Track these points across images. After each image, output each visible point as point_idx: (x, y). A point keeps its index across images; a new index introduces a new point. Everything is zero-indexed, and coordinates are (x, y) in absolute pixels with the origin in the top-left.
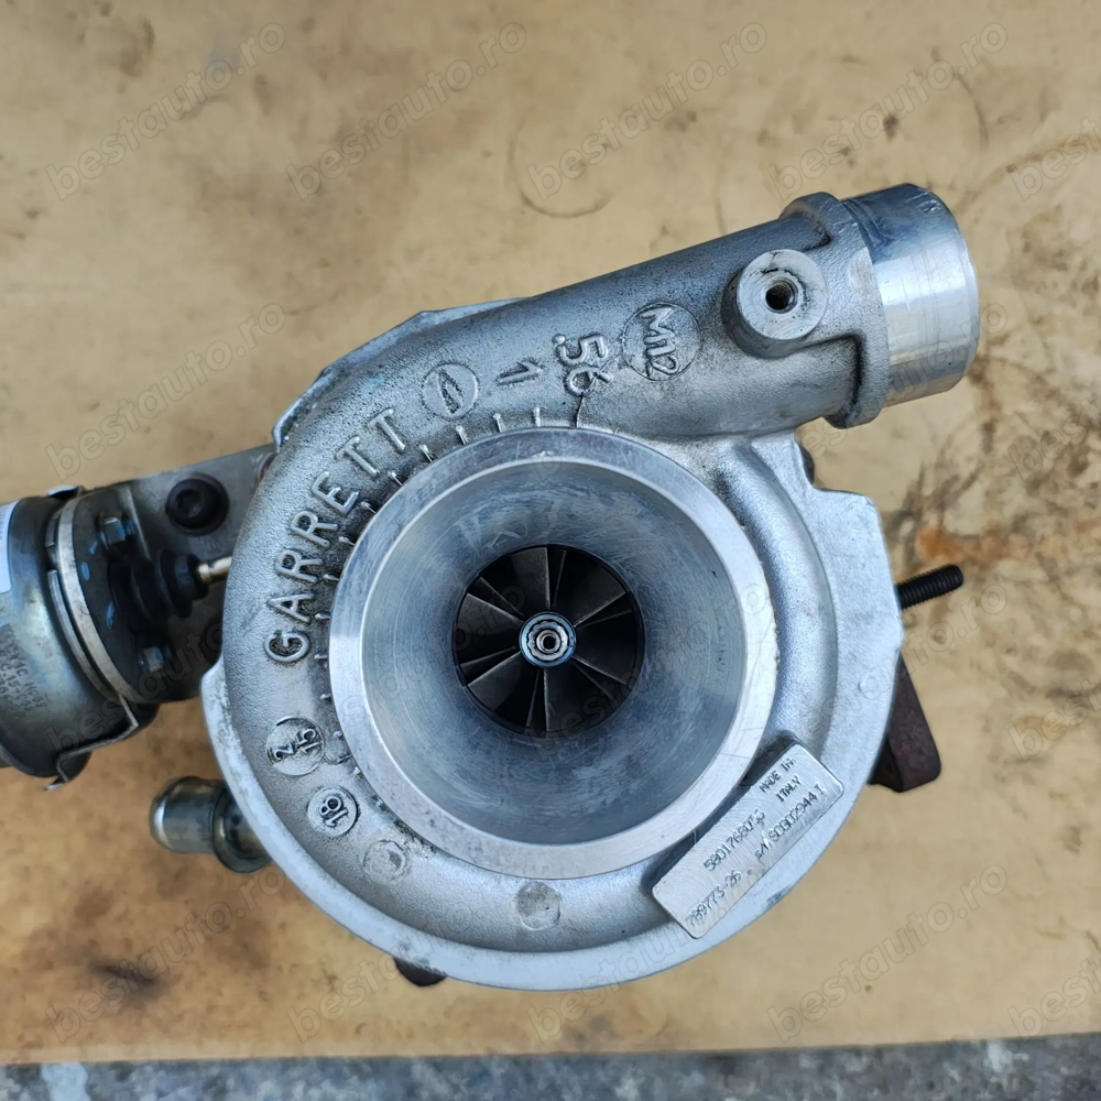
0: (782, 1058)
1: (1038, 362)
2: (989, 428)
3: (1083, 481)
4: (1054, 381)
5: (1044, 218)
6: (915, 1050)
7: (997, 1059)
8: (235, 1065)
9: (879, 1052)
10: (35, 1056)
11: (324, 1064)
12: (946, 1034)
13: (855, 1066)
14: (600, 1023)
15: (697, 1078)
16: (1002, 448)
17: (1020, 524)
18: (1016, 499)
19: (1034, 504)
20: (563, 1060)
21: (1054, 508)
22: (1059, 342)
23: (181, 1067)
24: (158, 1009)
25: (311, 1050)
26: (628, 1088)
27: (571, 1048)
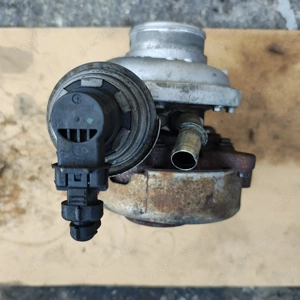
3: (39, 165)
4: (46, 189)
5: (48, 227)
7: (59, 21)
8: (250, 27)
9: (89, 25)
10: (299, 33)
11: (228, 27)
13: (96, 21)
15: (135, 19)
22: (44, 198)
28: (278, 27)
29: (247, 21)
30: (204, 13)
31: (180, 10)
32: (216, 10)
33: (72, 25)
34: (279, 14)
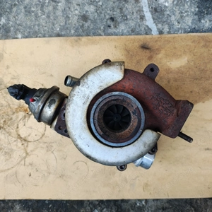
0: (50, 36)
1: (10, 137)
2: (18, 128)
3: (4, 120)
4: (8, 135)
5: (8, 160)
6: (32, 37)
7: (20, 36)
8: (130, 35)
9: (37, 37)
10: (159, 36)
11: (117, 35)
12: (27, 39)
13: (40, 35)
14: (77, 41)
15: (63, 33)
16: (16, 125)
17: (14, 113)
18: (14, 117)
19: (11, 116)
20: (82, 36)
21: (8, 116)
22: (7, 141)
23: (138, 34)
24: (141, 43)
25: (119, 37)
26: (73, 32)
27: (80, 37)
28: (147, 34)
29: (128, 31)
30: (102, 28)
31: (88, 27)
32: (109, 26)
33: (27, 37)
34: (147, 26)
